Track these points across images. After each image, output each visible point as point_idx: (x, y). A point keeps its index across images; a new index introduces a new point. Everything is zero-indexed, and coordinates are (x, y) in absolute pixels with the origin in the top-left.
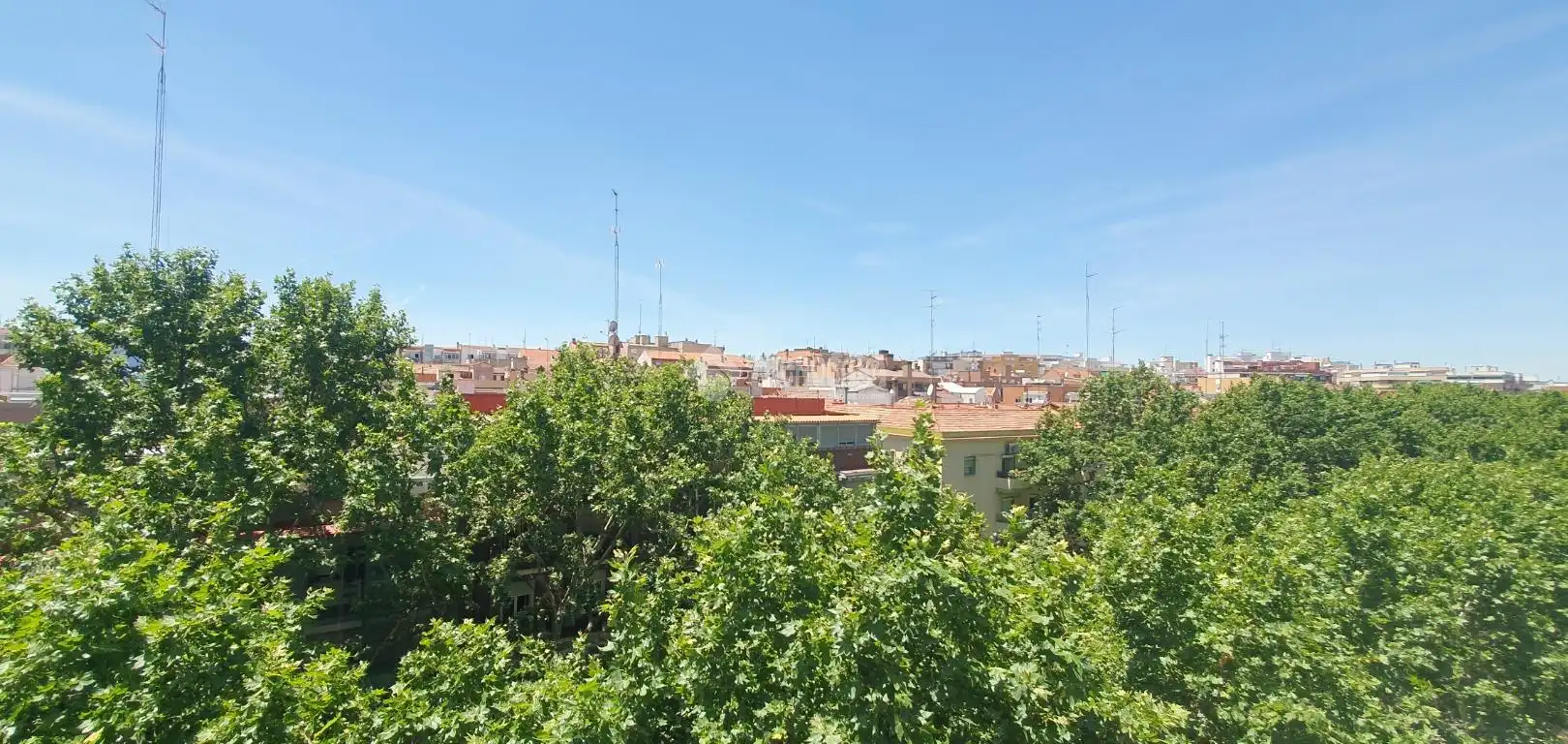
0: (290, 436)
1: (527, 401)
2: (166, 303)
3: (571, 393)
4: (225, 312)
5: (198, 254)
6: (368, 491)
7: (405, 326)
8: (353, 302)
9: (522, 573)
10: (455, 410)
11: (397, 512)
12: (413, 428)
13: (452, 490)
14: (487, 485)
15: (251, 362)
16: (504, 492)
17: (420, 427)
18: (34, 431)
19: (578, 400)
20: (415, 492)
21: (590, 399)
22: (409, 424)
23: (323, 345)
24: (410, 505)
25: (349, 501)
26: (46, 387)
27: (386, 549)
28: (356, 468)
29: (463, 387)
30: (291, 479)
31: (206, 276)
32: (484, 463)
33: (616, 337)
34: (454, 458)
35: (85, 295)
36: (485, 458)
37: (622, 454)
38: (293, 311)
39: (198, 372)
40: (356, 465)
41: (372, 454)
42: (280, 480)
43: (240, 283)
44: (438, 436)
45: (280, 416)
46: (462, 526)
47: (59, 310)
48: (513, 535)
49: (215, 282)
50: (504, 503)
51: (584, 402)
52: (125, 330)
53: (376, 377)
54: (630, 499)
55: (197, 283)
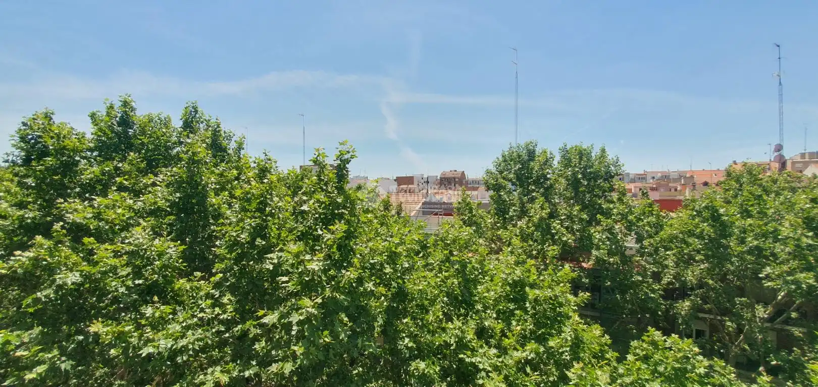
0: (568, 219)
1: (703, 205)
2: (522, 164)
3: (740, 199)
4: (541, 165)
5: (531, 142)
6: (603, 249)
7: (619, 163)
8: (593, 155)
9: (701, 315)
10: (650, 209)
11: (619, 262)
12: (626, 218)
13: (650, 255)
14: (674, 255)
15: (551, 186)
16: (687, 261)
17: (630, 217)
18: (489, 212)
19: (746, 204)
20: (628, 253)
21: (759, 204)
22: (624, 216)
23: (580, 176)
24: (626, 260)
25: (594, 252)
26: (492, 197)
27: (613, 280)
28: (597, 237)
29: (654, 196)
30: (569, 238)
31: (534, 151)
32: (671, 242)
33: (781, 157)
34: (650, 237)
35: (500, 164)
36: (672, 238)
37: (798, 246)
38: (567, 161)
39: (533, 191)
40: (597, 234)
41: (604, 230)
42: (565, 239)
43: (545, 152)
44: (641, 224)
45: (563, 210)
46: (657, 277)
47: (494, 170)
48: (692, 289)
49: (537, 153)
50: (687, 268)
51: (752, 205)
52: (512, 176)
53: (605, 191)
54: (808, 283)
55: (531, 154)
